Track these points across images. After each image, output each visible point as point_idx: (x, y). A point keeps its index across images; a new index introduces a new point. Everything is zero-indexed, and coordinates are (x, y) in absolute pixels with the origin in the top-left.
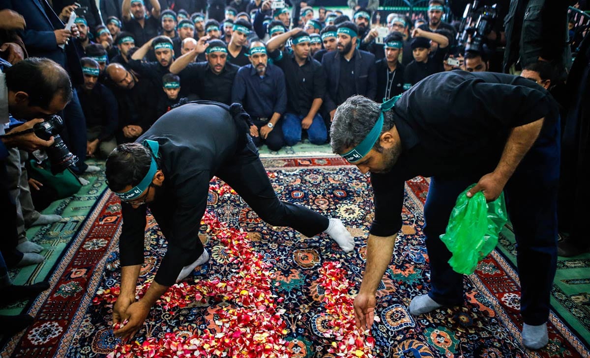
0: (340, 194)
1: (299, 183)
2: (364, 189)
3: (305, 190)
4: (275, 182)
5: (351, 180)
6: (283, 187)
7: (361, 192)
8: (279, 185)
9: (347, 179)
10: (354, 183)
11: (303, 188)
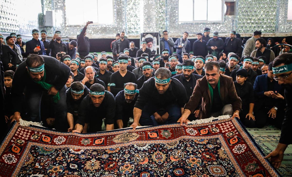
0: (179, 172)
1: (147, 163)
2: (199, 165)
3: (151, 171)
4: (128, 161)
5: (188, 155)
6: (134, 166)
7: (197, 169)
8: (131, 164)
9: (185, 155)
10: (191, 159)
11: (150, 169)
